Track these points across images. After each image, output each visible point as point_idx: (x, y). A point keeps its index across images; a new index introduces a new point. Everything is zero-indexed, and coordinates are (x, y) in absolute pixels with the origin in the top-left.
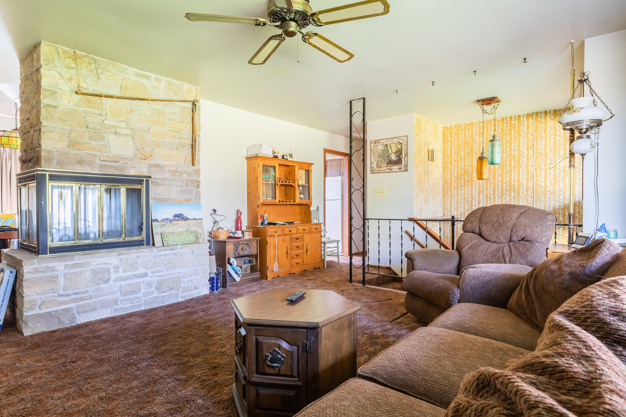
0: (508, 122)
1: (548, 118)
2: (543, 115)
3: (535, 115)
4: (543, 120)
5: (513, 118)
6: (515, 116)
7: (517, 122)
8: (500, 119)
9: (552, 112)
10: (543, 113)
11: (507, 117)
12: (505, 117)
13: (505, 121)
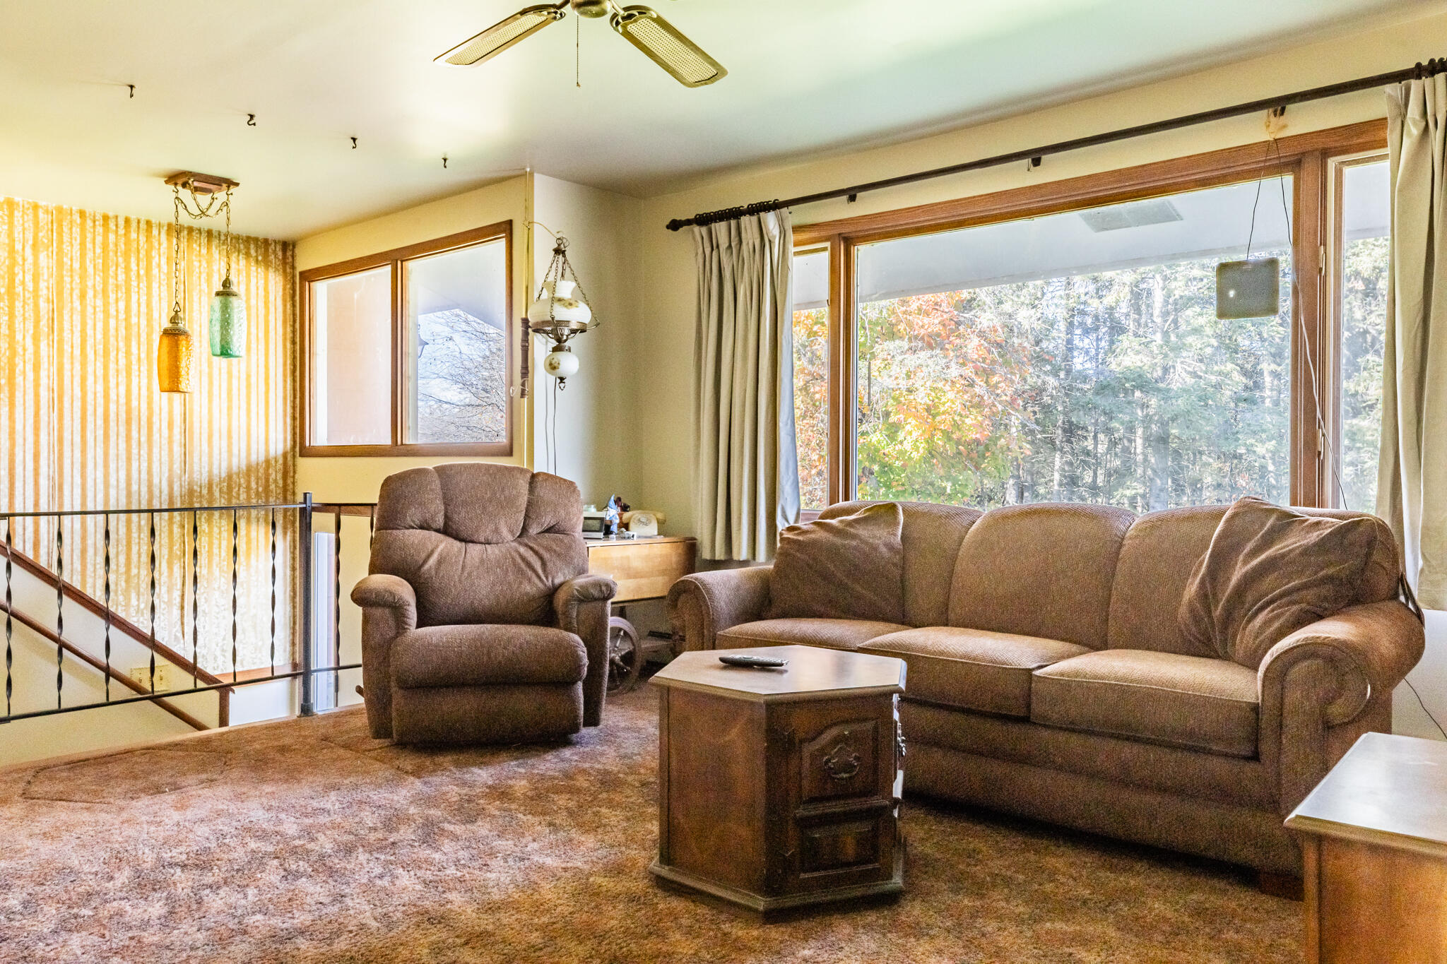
0: (121, 231)
1: (214, 247)
2: (204, 240)
3: (186, 232)
4: (204, 251)
5: (134, 225)
6: (139, 222)
7: (142, 239)
8: (99, 217)
9: (223, 238)
10: (204, 235)
11: (117, 217)
12: (111, 214)
13: (112, 226)
